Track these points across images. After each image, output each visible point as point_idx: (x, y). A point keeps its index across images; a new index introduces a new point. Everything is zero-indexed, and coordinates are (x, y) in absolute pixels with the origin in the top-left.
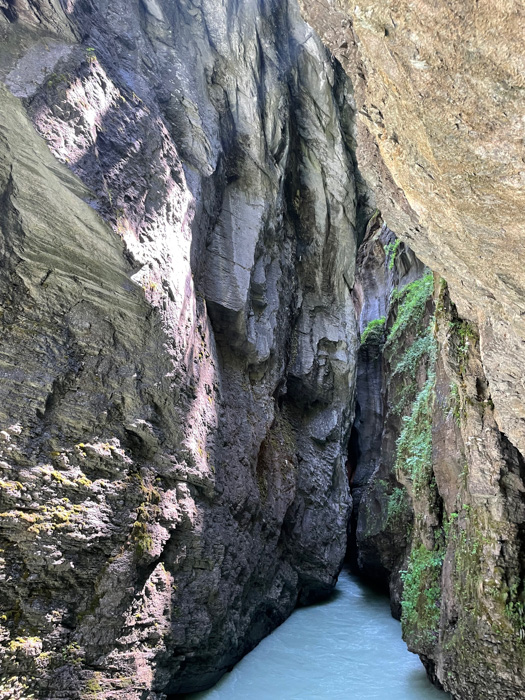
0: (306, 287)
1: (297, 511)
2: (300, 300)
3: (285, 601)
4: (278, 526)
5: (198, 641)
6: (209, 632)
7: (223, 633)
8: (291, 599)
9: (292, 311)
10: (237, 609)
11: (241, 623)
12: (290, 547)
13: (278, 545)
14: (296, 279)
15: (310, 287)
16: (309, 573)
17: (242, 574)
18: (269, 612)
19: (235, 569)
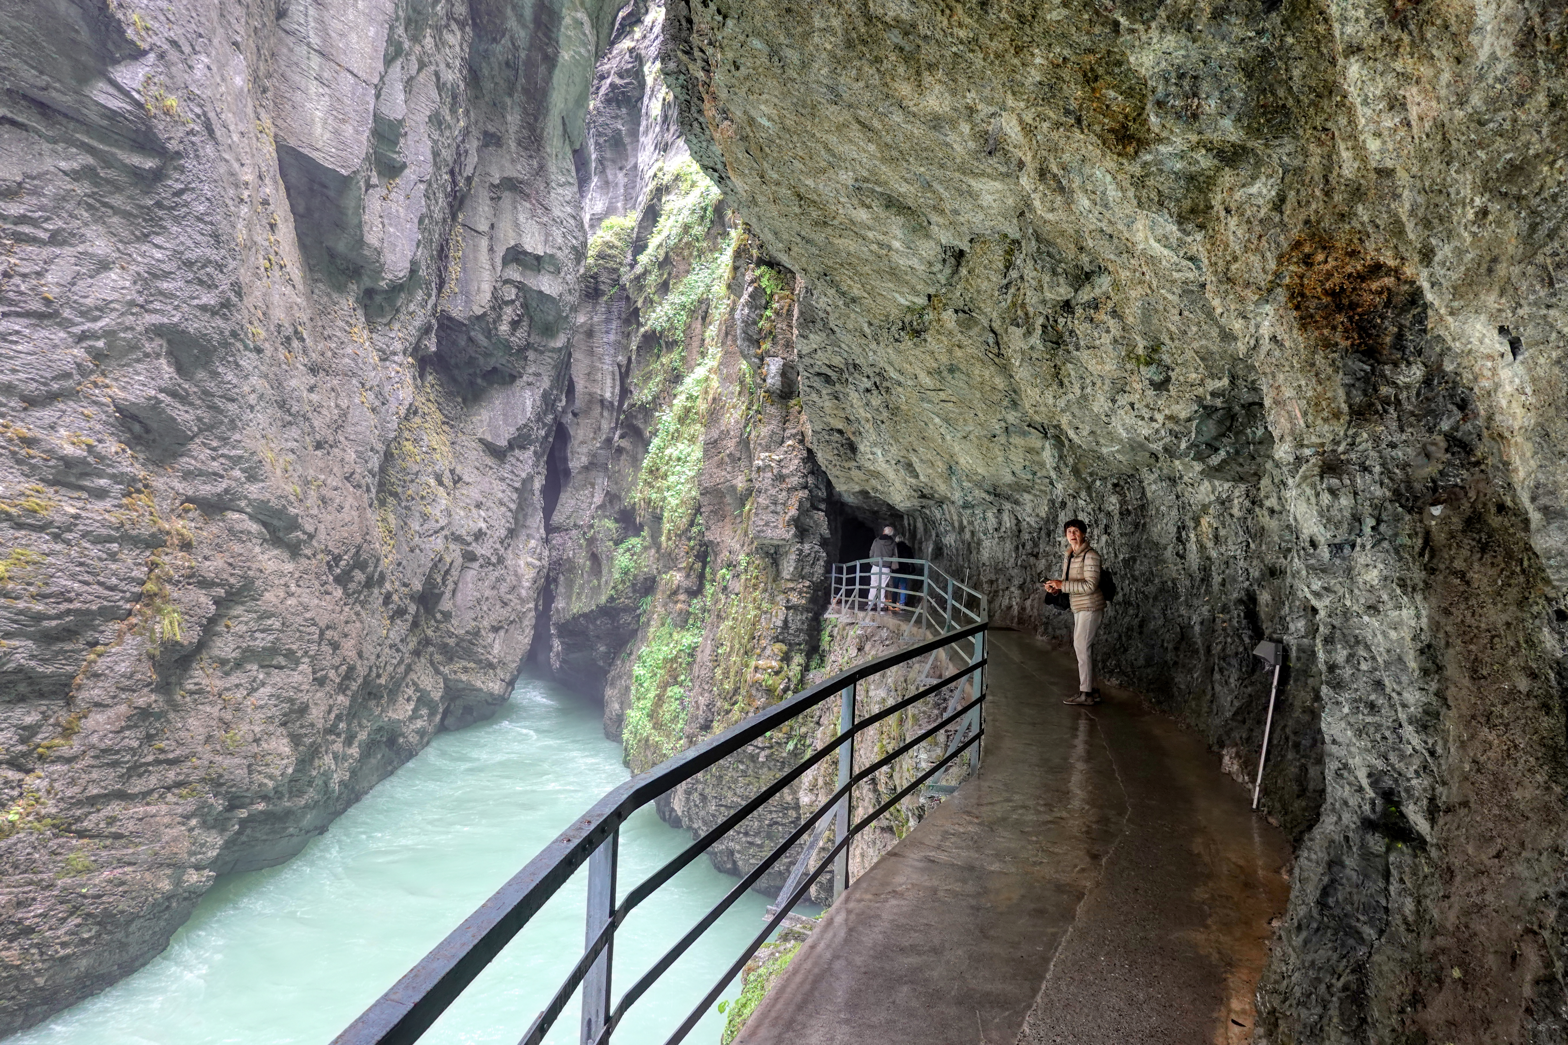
0: (486, 133)
1: (447, 572)
2: (472, 159)
3: (419, 724)
4: (412, 598)
5: (271, 784)
6: (290, 771)
7: (314, 773)
8: (430, 721)
9: (454, 183)
10: (338, 735)
11: (345, 758)
12: (430, 633)
13: (411, 630)
14: (467, 113)
15: (493, 135)
16: (464, 677)
17: (349, 675)
18: (392, 742)
19: (337, 668)
